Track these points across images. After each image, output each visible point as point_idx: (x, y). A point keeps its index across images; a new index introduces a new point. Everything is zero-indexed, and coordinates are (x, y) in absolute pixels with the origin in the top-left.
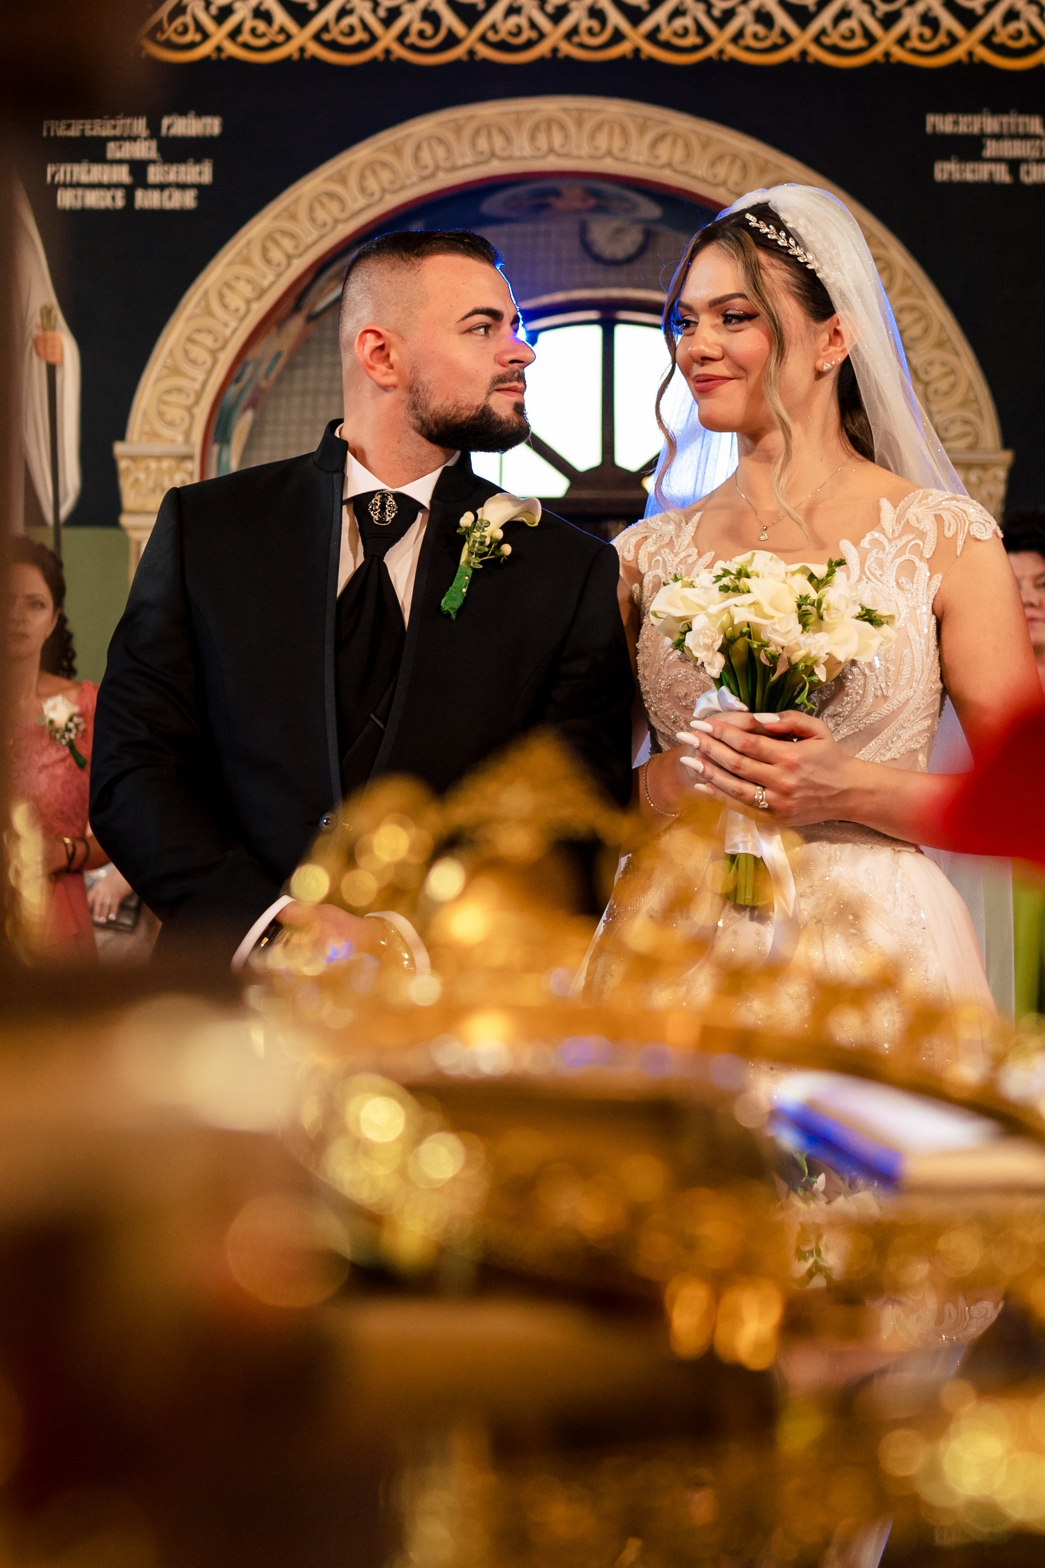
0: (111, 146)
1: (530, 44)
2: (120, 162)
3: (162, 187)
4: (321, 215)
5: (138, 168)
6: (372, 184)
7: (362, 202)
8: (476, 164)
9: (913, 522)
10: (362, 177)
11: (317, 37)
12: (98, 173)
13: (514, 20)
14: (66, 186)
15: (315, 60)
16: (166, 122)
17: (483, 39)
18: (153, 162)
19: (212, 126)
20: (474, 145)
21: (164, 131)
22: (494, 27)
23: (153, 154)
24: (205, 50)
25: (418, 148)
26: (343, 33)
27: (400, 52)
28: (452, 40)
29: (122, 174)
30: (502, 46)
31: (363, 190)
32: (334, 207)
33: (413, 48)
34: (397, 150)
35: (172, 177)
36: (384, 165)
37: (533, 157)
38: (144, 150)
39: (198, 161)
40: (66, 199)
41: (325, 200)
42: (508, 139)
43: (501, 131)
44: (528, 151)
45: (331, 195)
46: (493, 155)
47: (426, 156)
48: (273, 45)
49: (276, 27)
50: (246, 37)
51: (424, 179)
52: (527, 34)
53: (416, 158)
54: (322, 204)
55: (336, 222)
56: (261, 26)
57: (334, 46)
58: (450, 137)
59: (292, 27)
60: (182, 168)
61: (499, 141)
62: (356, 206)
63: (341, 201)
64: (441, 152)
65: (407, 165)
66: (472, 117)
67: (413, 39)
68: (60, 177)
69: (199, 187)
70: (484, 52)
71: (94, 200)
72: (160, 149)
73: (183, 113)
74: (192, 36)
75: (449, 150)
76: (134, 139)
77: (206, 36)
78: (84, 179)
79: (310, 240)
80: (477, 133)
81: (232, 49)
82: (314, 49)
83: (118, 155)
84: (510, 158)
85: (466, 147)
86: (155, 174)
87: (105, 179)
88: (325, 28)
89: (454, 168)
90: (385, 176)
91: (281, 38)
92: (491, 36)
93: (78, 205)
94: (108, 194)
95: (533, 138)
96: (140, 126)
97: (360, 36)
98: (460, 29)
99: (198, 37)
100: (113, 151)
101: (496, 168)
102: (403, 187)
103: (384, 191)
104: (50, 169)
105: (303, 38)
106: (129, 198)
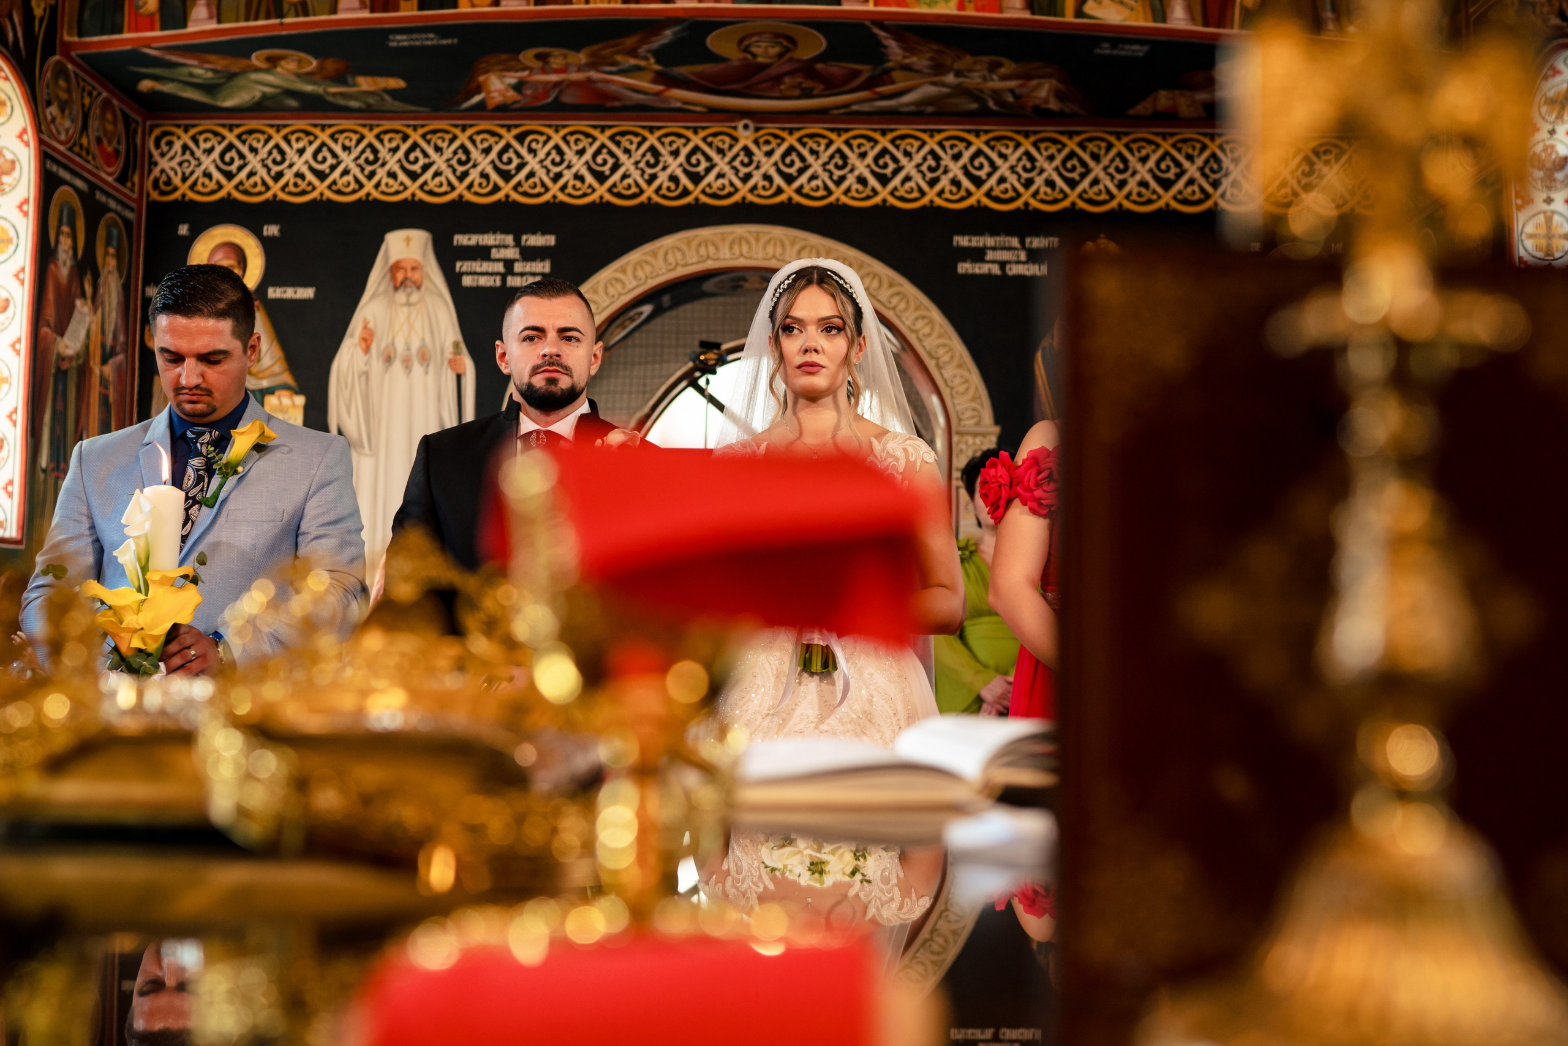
0: (494, 251)
1: (730, 195)
2: (498, 260)
3: (522, 274)
4: (611, 291)
5: (509, 264)
6: (640, 273)
7: (634, 283)
8: (699, 262)
9: (891, 451)
10: (635, 270)
11: (610, 190)
12: (487, 266)
13: (721, 181)
14: (468, 274)
15: (608, 203)
16: (524, 238)
17: (703, 192)
18: (517, 260)
19: (550, 240)
20: (698, 251)
21: (523, 243)
22: (709, 185)
23: (517, 256)
24: (547, 197)
25: (666, 253)
26: (624, 188)
27: (656, 199)
28: (686, 192)
29: (500, 267)
30: (714, 196)
31: (635, 276)
32: (619, 287)
33: (664, 197)
34: (654, 254)
35: (528, 269)
36: (647, 263)
37: (731, 259)
38: (512, 253)
39: (542, 260)
40: (467, 281)
41: (614, 282)
42: (717, 248)
43: (713, 244)
44: (728, 255)
45: (617, 280)
46: (708, 257)
47: (671, 258)
48: (585, 195)
49: (587, 184)
50: (569, 190)
51: (669, 271)
52: (728, 189)
53: (665, 259)
54: (612, 285)
55: (620, 295)
56: (578, 184)
57: (619, 195)
58: (684, 247)
59: (596, 184)
60: (534, 264)
61: (712, 249)
62: (631, 286)
63: (623, 283)
64: (679, 255)
65: (660, 263)
66: (697, 236)
67: (664, 191)
68: (464, 269)
69: (543, 275)
70: (704, 199)
71: (483, 281)
72: (521, 253)
73: (534, 233)
74: (539, 189)
75: (684, 255)
76: (506, 247)
77: (547, 190)
78: (478, 270)
79: (605, 305)
80: (700, 245)
81: (562, 197)
82: (608, 197)
83: (498, 256)
84: (718, 259)
85: (694, 253)
86: (518, 267)
87: (490, 270)
88: (614, 185)
89: (686, 265)
90: (648, 269)
91: (589, 191)
92: (708, 190)
93: (474, 284)
94: (492, 278)
95: (731, 248)
96: (509, 239)
97: (634, 190)
98: (690, 186)
99: (542, 190)
100: (494, 253)
101: (710, 265)
102: (658, 275)
103: (647, 277)
104: (458, 264)
105: (602, 191)
106: (504, 280)
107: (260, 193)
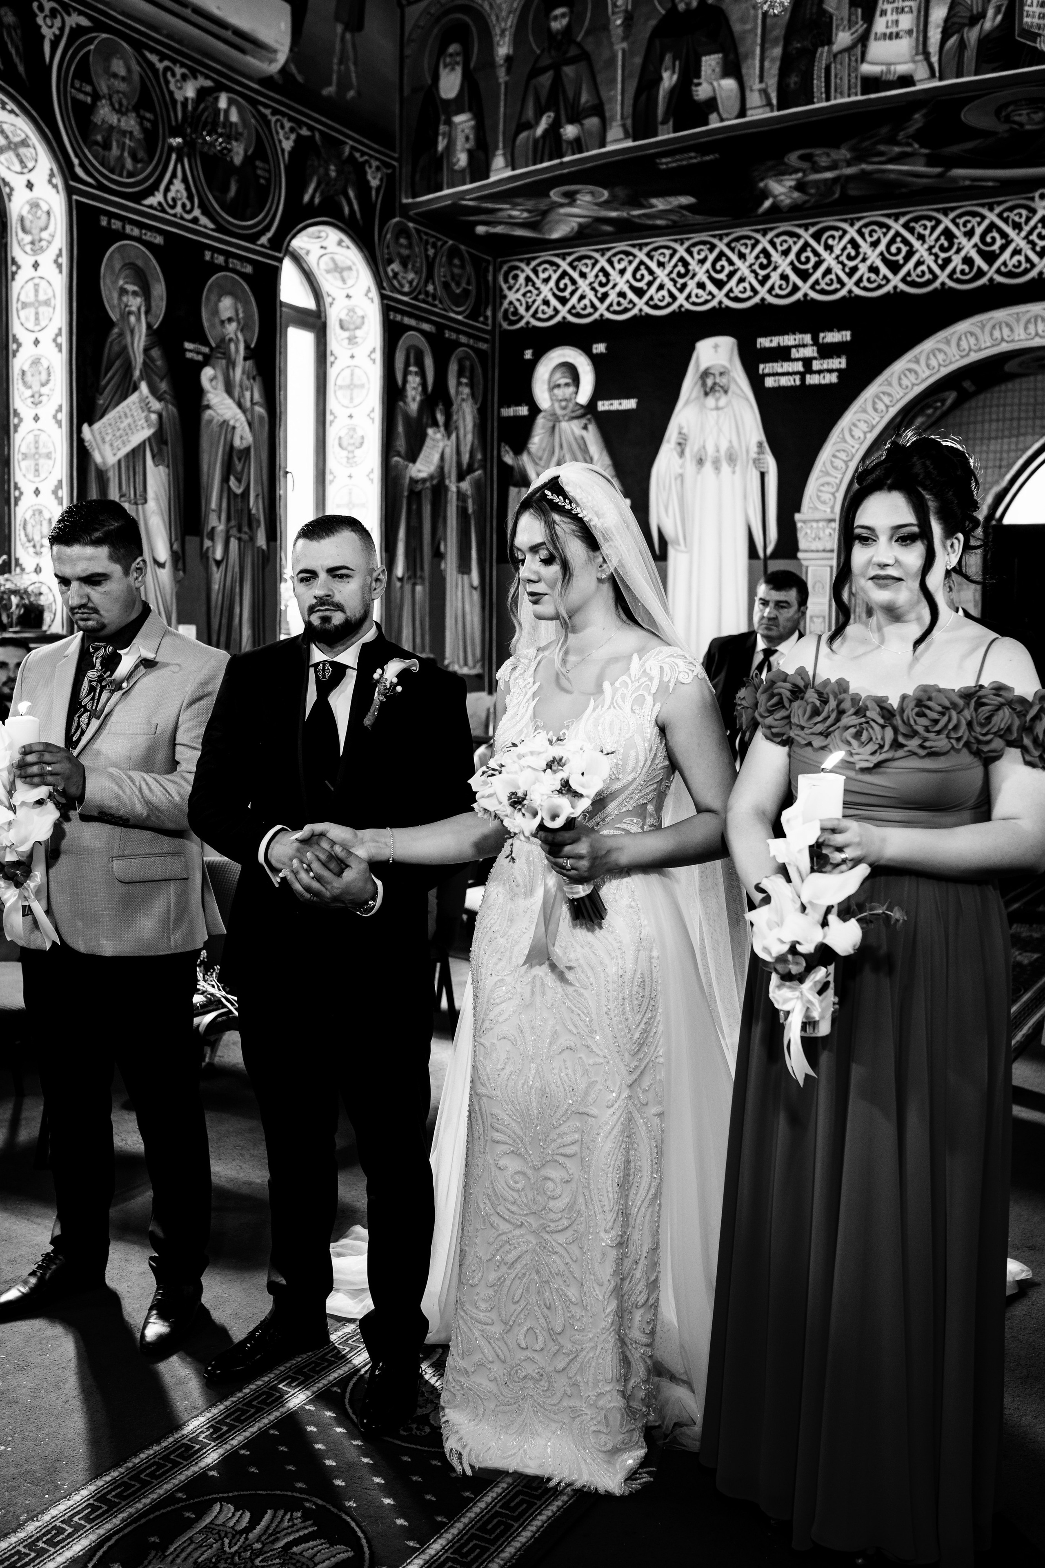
0: (794, 350)
1: (1026, 271)
2: (797, 360)
3: (819, 372)
4: (905, 382)
5: (807, 362)
6: (933, 362)
7: (928, 373)
8: (993, 346)
9: (648, 670)
10: (928, 358)
11: (904, 280)
12: (787, 367)
13: (1016, 258)
14: (769, 375)
15: (903, 292)
16: (822, 335)
17: (998, 271)
18: (815, 358)
19: (846, 335)
20: (991, 334)
21: (821, 341)
22: (1005, 264)
23: (816, 355)
24: (843, 292)
25: (960, 339)
26: (918, 276)
27: (950, 283)
28: (981, 273)
29: (799, 367)
30: (1010, 274)
31: (928, 366)
32: (912, 377)
33: (958, 281)
34: (948, 342)
35: (825, 367)
36: (940, 350)
37: (1027, 340)
38: (810, 352)
39: (839, 356)
40: (770, 382)
41: (907, 373)
42: (1012, 330)
43: (1008, 325)
44: (1023, 336)
45: (910, 370)
46: (1003, 339)
47: (964, 344)
48: (880, 287)
49: (881, 276)
50: (865, 283)
51: (962, 357)
52: (1024, 265)
53: (958, 345)
54: (905, 376)
55: (913, 385)
56: (873, 276)
57: (913, 284)
58: (978, 331)
59: (890, 275)
60: (830, 361)
61: (1006, 331)
62: (924, 376)
63: (916, 373)
64: (972, 340)
65: (953, 350)
66: (990, 319)
67: (958, 275)
68: (767, 371)
69: (839, 371)
70: (999, 279)
71: (785, 381)
72: (818, 352)
73: (831, 330)
74: (836, 285)
75: (977, 339)
76: (804, 346)
77: (843, 284)
78: (780, 370)
79: (898, 397)
80: (994, 327)
81: (857, 291)
82: (902, 287)
83: (797, 356)
84: (1013, 341)
86: (816, 365)
87: (790, 370)
88: (908, 274)
89: (980, 350)
90: (941, 357)
91: (884, 282)
92: (1003, 269)
93: (776, 385)
94: (791, 378)
95: (1026, 328)
96: (807, 338)
97: (928, 276)
98: (985, 267)
99: (839, 286)
100: (794, 354)
101: (1005, 347)
102: (951, 363)
103: (940, 365)
104: (761, 366)
105: (896, 281)
106: (803, 379)
107: (590, 315)
